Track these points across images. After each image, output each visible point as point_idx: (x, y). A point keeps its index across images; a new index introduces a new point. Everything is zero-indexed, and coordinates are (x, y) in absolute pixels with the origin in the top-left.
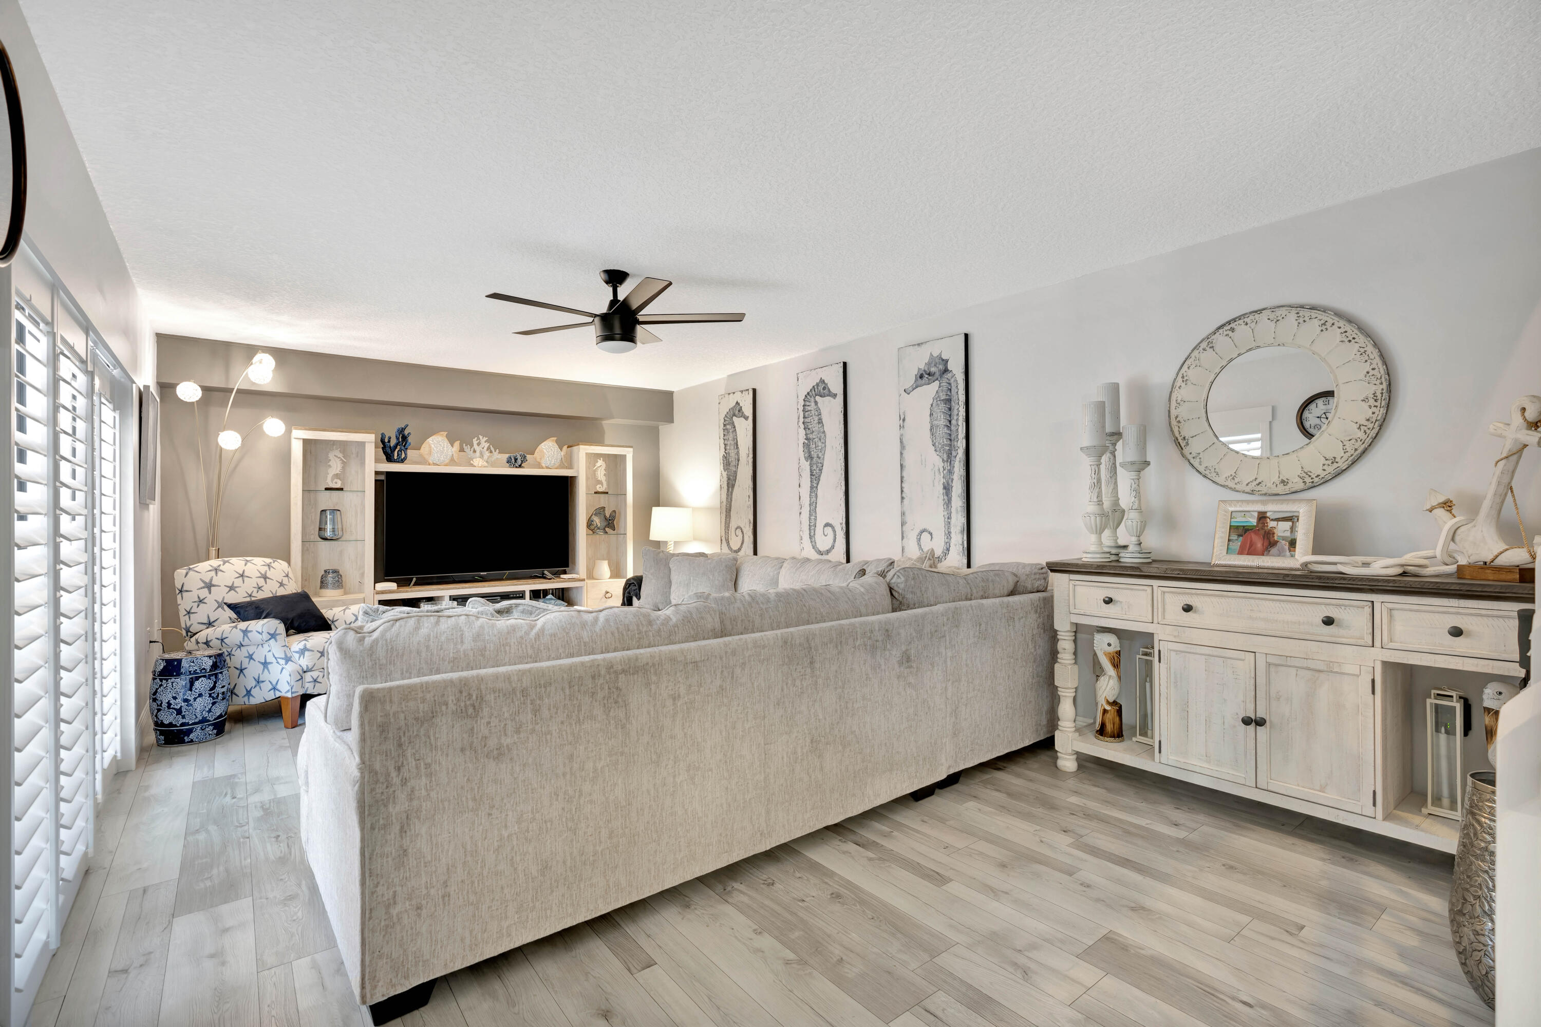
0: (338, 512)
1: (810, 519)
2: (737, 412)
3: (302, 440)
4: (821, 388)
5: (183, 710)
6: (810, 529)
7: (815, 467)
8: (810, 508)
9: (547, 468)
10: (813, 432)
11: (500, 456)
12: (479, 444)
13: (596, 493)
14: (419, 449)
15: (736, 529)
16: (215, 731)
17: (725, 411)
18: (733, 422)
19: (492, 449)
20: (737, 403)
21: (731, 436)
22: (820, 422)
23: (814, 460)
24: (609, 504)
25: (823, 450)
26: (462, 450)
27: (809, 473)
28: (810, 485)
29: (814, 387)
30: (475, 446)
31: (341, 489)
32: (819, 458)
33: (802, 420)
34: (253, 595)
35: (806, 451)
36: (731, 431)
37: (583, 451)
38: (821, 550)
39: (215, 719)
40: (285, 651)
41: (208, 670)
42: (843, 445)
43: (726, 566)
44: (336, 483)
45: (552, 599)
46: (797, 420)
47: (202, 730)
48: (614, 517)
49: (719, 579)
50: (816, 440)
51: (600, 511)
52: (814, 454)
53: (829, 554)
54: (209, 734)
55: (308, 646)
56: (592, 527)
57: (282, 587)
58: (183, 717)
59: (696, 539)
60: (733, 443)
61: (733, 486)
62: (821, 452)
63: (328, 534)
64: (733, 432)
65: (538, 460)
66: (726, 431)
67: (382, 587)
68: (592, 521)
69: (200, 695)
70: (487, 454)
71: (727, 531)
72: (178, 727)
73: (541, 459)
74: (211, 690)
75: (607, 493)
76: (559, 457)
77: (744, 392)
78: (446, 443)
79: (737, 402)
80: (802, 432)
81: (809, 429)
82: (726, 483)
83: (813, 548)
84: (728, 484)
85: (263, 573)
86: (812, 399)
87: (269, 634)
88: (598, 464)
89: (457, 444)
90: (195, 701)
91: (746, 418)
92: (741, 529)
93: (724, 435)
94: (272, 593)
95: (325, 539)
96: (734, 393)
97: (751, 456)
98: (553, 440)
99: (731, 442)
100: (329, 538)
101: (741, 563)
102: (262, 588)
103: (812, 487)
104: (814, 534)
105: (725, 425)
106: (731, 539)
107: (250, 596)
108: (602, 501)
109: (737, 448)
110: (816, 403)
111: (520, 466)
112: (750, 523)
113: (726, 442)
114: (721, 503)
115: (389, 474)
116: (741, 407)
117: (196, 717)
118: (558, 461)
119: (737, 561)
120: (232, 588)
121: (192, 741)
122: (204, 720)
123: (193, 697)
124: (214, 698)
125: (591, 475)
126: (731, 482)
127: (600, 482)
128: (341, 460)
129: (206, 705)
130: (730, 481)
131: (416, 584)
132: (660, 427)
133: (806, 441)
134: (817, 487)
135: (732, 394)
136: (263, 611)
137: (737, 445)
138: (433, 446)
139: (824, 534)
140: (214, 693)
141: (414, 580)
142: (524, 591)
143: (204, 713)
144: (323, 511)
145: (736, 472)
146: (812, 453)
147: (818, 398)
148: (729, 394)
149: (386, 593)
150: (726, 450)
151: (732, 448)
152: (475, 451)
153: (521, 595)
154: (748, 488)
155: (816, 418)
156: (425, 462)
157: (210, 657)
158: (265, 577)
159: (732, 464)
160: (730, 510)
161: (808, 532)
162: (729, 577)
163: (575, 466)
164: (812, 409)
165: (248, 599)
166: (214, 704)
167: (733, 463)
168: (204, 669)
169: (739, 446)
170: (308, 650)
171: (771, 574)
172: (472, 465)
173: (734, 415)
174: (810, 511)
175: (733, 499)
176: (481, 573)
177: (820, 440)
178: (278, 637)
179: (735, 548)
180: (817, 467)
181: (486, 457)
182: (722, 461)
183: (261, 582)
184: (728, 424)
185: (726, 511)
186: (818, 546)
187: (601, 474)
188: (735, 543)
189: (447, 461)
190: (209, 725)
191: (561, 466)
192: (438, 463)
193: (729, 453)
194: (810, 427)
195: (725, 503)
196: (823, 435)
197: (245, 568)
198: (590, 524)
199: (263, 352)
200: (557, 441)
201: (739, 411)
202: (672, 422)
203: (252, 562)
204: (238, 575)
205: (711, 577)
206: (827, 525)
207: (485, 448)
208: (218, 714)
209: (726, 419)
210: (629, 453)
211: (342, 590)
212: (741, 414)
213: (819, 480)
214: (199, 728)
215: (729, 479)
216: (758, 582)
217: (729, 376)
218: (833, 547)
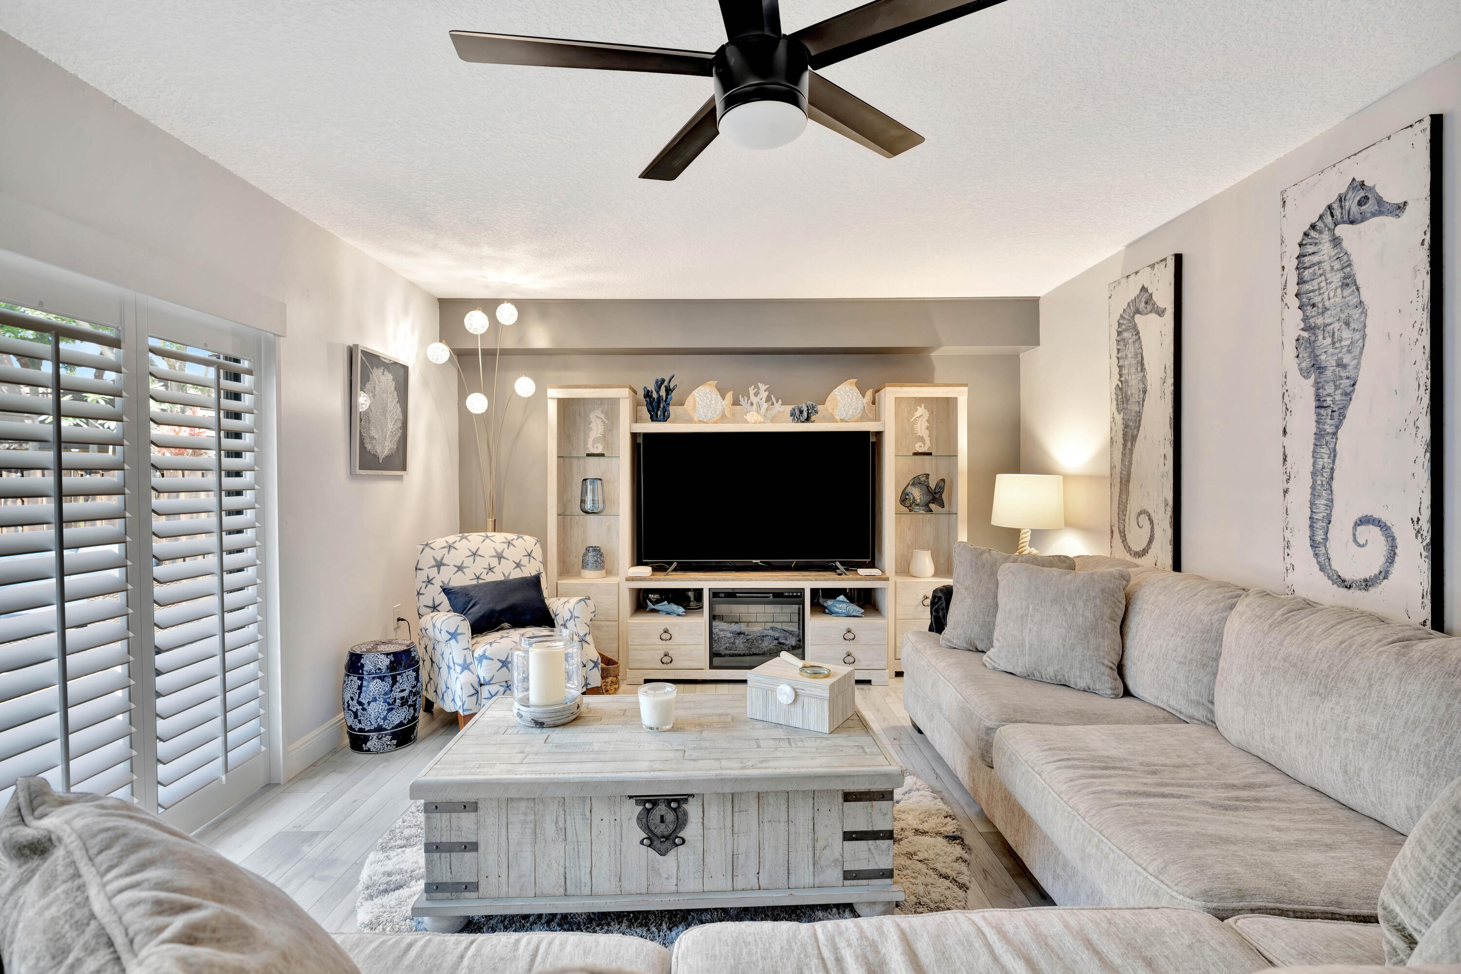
0: (599, 482)
1: (1312, 504)
2: (1143, 304)
3: (556, 400)
4: (1351, 203)
5: (359, 714)
6: (1311, 527)
7: (1329, 388)
8: (1314, 482)
9: (842, 421)
10: (1326, 309)
11: (783, 408)
12: (756, 394)
13: (915, 454)
14: (682, 404)
15: (1140, 514)
16: (395, 742)
17: (1120, 304)
18: (1135, 325)
19: (774, 399)
20: (1144, 289)
21: (1131, 350)
22: (1349, 282)
23: (1329, 373)
24: (933, 470)
25: (1358, 347)
26: (736, 403)
27: (1313, 404)
28: (1314, 430)
29: (1330, 207)
30: (752, 397)
31: (602, 455)
32: (1341, 365)
33: (1293, 288)
34: (481, 577)
35: (1304, 354)
36: (1130, 341)
37: (891, 394)
38: (1347, 575)
39: (393, 728)
40: (465, 656)
41: (384, 671)
42: (1427, 326)
43: (1103, 590)
44: (597, 448)
45: (843, 602)
46: (1280, 293)
47: (379, 739)
48: (943, 488)
49: (1087, 614)
50: (1336, 326)
51: (919, 481)
52: (1328, 360)
53: (1372, 590)
54: (387, 745)
55: (487, 654)
56: (908, 503)
57: (518, 569)
58: (360, 722)
59: (1070, 524)
60: (1133, 362)
61: (1134, 438)
62: (1349, 351)
63: (589, 506)
64: (1134, 342)
65: (830, 411)
66: (1122, 343)
67: (633, 573)
68: (908, 495)
69: (375, 700)
70: (765, 406)
71: (1122, 517)
72: (356, 731)
73: (833, 409)
74: (386, 694)
75: (930, 454)
76: (860, 406)
77: (1157, 266)
78: (715, 395)
79: (1143, 287)
80: (1295, 317)
81: (1314, 305)
82: (1120, 434)
83: (1322, 569)
84: (1125, 434)
85: (499, 551)
86: (1326, 237)
87: (449, 633)
88: (918, 414)
89: (729, 396)
90: (369, 705)
91: (1161, 313)
92: (1149, 516)
93: (1118, 350)
94: (504, 576)
95: (587, 512)
96: (1137, 273)
97: (1170, 380)
98: (851, 383)
99: (1131, 361)
100: (590, 511)
101: (1137, 584)
102: (494, 570)
103: (1320, 435)
104: (1326, 539)
105: (1119, 333)
106: (1129, 531)
107: (478, 578)
108: (926, 466)
109: (1143, 369)
110: (1336, 242)
111: (808, 420)
112: (1167, 505)
113: (1121, 362)
114: (1112, 468)
115: (647, 436)
116: (1151, 295)
117: (371, 724)
118: (859, 411)
119: (1128, 581)
120: (460, 568)
121: (369, 750)
122: (379, 729)
123: (367, 700)
124: (389, 704)
125: (905, 431)
126: (1130, 432)
127: (922, 439)
128: (603, 421)
129: (380, 711)
130: (1129, 430)
131: (675, 570)
132: (1022, 356)
133: (1305, 334)
134: (1335, 434)
135: (1133, 276)
136: (471, 600)
137: (1142, 364)
138: (698, 399)
139: (1355, 540)
140: (389, 698)
141: (675, 565)
142: (804, 589)
143: (379, 720)
144: (585, 480)
145: (1139, 414)
146: (1323, 357)
147: (1342, 230)
148: (1128, 277)
149: (637, 580)
150: (1121, 375)
151: (1133, 370)
152: (752, 404)
153: (799, 594)
154: (1162, 440)
155: (1336, 279)
156: (691, 421)
157: (387, 654)
158: (500, 557)
159: (1132, 400)
160: (1128, 481)
161: (1308, 533)
162: (1108, 612)
163: (882, 418)
164: (1326, 258)
165: (475, 582)
166: (391, 710)
167: (1135, 398)
168: (379, 669)
169: (1146, 366)
170: (487, 658)
171: (1206, 618)
172: (746, 422)
173: (1138, 312)
174: (1313, 488)
175: (1134, 462)
176: (754, 561)
177: (1347, 324)
178: (459, 637)
179: (1138, 547)
180: (1337, 387)
181: (763, 410)
182: (1114, 396)
183: (494, 562)
184: (1126, 330)
185: (1121, 483)
186: (1335, 566)
187: (922, 428)
188: (1138, 538)
189: (717, 418)
190: (386, 735)
191: (862, 418)
192: (705, 420)
193: (1127, 381)
194: (1317, 299)
195: (1118, 469)
196: (1356, 313)
197: (481, 546)
198: (904, 499)
199: (508, 302)
200: (858, 385)
201: (1146, 303)
202: (1037, 343)
203: (492, 538)
204: (471, 554)
205: (1069, 609)
206: (1365, 521)
207: (764, 399)
208: (396, 722)
209: (1122, 321)
210: (962, 395)
211: (604, 571)
212: (1149, 307)
213: (1342, 416)
214: (375, 737)
215: (1126, 426)
216: (1173, 631)
217: (1129, 246)
218: (1385, 574)
